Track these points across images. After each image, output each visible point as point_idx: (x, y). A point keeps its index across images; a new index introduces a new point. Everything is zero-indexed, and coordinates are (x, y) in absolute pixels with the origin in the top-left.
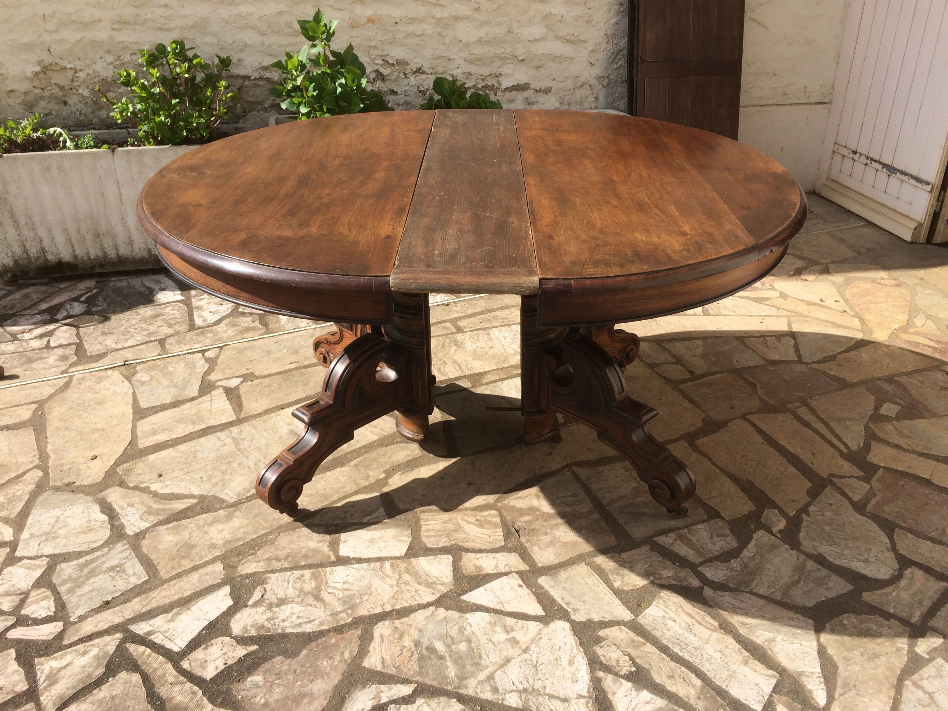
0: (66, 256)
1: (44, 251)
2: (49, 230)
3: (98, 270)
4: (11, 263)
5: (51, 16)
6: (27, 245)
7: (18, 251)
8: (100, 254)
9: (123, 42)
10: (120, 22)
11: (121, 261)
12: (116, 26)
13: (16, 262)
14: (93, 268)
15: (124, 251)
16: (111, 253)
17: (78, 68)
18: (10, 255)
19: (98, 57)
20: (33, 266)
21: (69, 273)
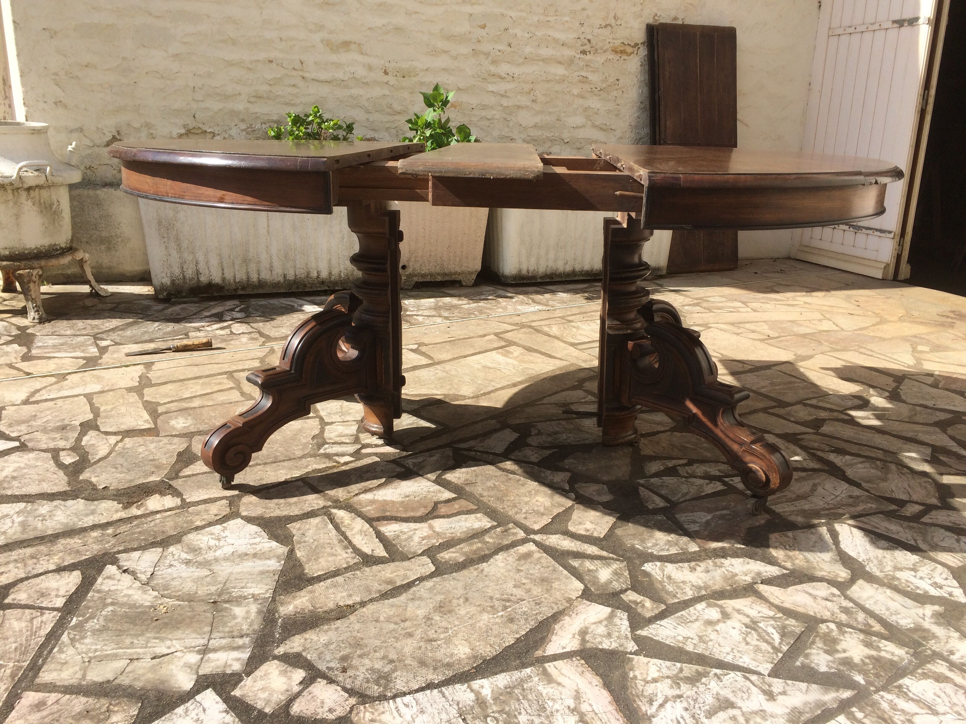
0: (217, 279)
1: (198, 273)
2: (206, 254)
3: (240, 292)
4: (169, 283)
5: (200, 88)
6: (185, 267)
7: (177, 271)
8: (244, 277)
9: (256, 113)
10: (256, 97)
11: (261, 284)
12: (253, 100)
13: (173, 282)
14: (236, 290)
15: (266, 276)
16: (254, 277)
17: (217, 132)
18: (169, 275)
19: (233, 124)
20: (187, 285)
21: (216, 294)
